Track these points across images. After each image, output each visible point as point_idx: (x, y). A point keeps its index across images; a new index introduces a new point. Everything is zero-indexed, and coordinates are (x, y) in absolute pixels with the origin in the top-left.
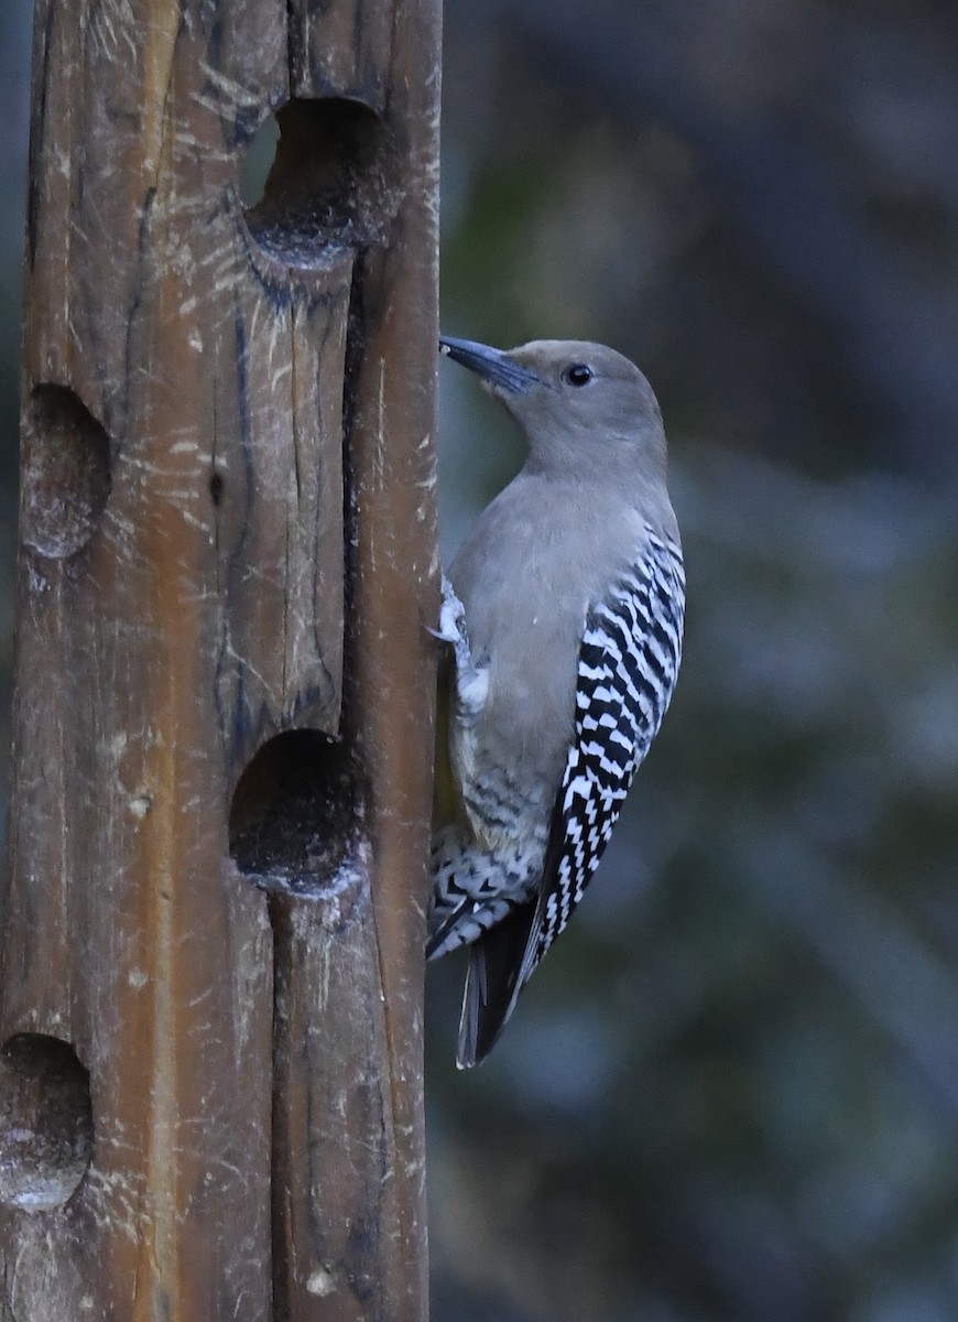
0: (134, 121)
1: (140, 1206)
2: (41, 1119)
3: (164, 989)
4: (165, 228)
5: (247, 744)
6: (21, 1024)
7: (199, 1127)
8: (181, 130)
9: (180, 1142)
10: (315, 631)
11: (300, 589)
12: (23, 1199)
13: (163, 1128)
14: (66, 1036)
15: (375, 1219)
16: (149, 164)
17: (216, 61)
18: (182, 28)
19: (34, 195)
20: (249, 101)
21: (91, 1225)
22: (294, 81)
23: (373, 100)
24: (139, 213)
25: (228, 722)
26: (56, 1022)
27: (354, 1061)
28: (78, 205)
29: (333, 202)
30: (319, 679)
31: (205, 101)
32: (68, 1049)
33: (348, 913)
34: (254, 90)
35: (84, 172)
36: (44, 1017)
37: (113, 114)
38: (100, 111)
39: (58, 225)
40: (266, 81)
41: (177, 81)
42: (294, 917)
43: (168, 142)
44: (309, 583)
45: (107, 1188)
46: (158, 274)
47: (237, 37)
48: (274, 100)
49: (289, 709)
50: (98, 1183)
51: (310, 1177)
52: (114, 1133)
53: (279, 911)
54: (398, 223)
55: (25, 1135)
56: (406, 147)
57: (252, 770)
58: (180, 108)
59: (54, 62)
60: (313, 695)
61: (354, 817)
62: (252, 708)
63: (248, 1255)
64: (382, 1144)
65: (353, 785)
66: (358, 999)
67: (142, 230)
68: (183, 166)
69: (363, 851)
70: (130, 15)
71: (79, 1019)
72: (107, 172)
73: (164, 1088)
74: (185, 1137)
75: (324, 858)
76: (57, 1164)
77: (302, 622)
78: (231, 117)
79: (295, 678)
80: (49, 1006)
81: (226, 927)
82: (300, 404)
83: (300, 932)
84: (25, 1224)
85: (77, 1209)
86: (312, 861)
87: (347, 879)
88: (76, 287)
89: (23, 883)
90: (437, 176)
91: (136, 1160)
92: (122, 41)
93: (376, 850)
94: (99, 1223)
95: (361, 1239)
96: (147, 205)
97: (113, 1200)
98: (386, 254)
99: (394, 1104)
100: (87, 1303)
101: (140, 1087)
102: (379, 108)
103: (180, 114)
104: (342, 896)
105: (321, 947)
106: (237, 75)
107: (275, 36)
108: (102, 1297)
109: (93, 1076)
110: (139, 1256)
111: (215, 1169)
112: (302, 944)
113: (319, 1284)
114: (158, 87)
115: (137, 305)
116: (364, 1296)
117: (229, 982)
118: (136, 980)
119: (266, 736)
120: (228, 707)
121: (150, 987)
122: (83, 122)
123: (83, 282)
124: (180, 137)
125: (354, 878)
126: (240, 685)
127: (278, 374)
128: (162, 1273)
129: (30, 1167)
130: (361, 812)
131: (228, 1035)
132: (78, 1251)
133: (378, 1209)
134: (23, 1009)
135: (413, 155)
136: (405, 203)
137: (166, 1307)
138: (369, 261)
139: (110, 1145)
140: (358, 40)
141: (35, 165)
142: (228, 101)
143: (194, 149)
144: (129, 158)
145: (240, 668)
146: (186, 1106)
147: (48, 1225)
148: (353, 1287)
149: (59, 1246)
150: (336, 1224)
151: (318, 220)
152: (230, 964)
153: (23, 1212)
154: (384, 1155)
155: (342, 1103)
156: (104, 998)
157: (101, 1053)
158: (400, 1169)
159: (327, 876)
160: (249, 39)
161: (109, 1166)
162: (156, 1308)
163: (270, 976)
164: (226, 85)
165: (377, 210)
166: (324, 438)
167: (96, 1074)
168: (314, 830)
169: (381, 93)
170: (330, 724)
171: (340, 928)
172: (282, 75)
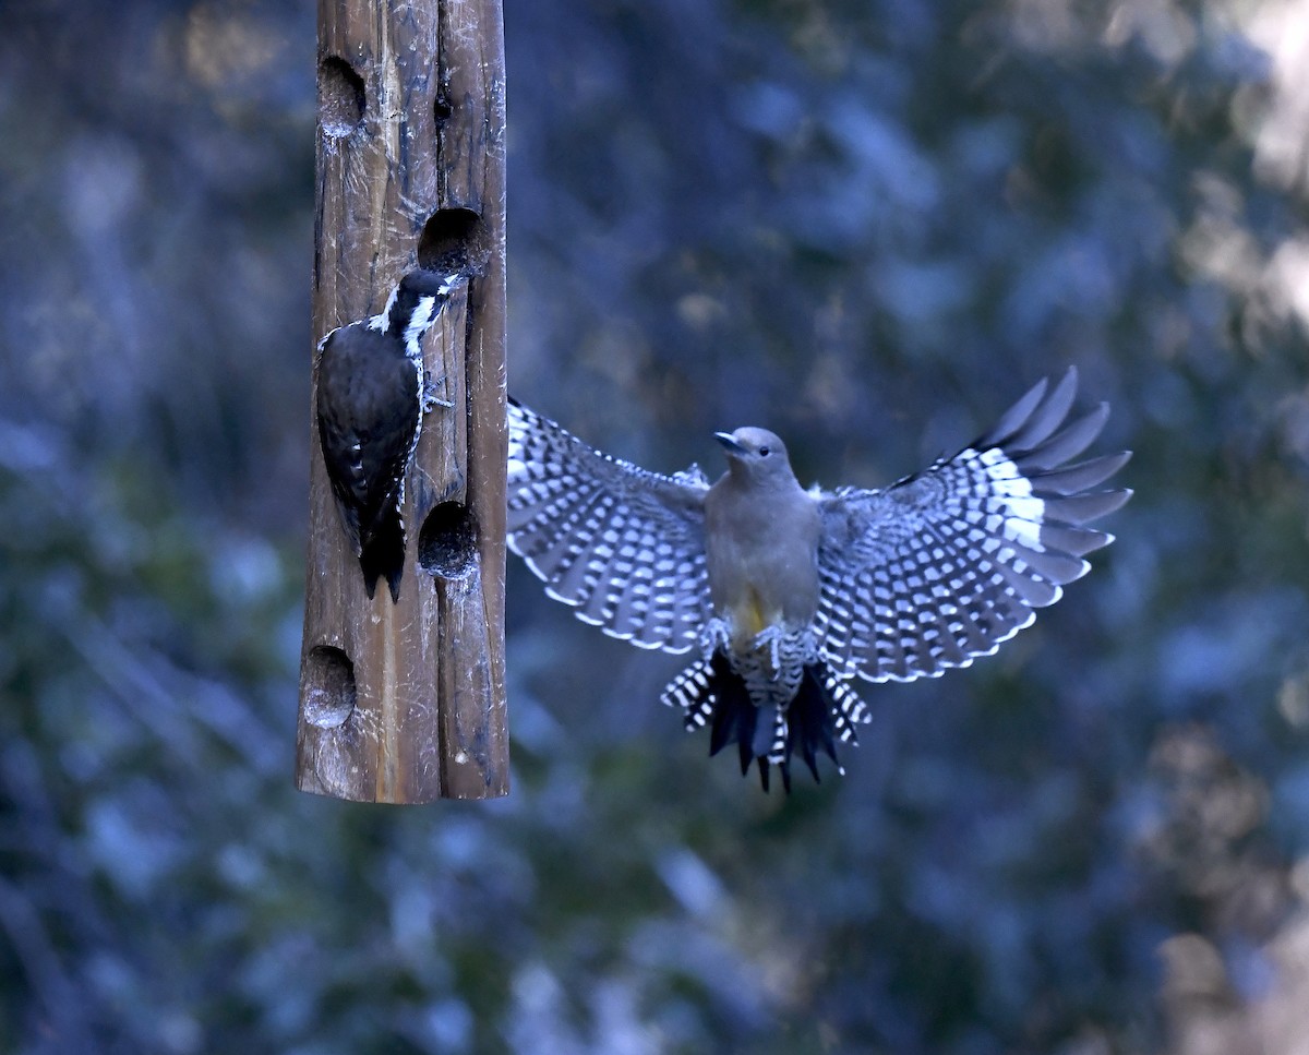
0: (367, 222)
1: (379, 725)
2: (326, 685)
3: (389, 624)
4: (383, 271)
5: (426, 509)
6: (319, 641)
7: (407, 687)
8: (390, 225)
9: (398, 695)
10: (455, 457)
11: (448, 436)
12: (321, 722)
13: (389, 688)
14: (341, 647)
15: (486, 728)
16: (375, 242)
17: (406, 192)
18: (390, 178)
19: (318, 256)
20: (421, 211)
21: (356, 734)
22: (440, 202)
23: (476, 209)
24: (370, 264)
25: (416, 499)
26: (336, 640)
27: (475, 655)
28: (340, 260)
29: (454, 256)
30: (457, 478)
31: (401, 212)
32: (343, 652)
33: (472, 586)
34: (423, 206)
35: (343, 246)
36: (330, 637)
37: (357, 219)
38: (350, 218)
39: (330, 270)
40: (429, 201)
41: (388, 203)
42: (447, 588)
43: (384, 232)
44: (452, 434)
45: (363, 717)
46: (380, 292)
47: (415, 181)
48: (432, 210)
49: (440, 492)
50: (358, 714)
51: (456, 709)
52: (366, 690)
53: (440, 586)
54: (488, 264)
55: (319, 693)
56: (491, 230)
57: (427, 521)
58: (389, 215)
59: (327, 195)
60: (454, 485)
61: (470, 541)
62: (428, 494)
63: (429, 746)
64: (488, 693)
65: (470, 527)
66: (477, 625)
67: (372, 273)
68: (391, 242)
69: (476, 556)
70: (364, 173)
71: (347, 638)
72: (354, 246)
73: (389, 669)
74: (400, 692)
75: (457, 560)
76: (335, 705)
77: (449, 452)
78: (413, 219)
79: (446, 477)
80: (333, 632)
81: (417, 594)
82: (447, 351)
83: (450, 595)
84: (323, 734)
85: (348, 725)
86: (452, 562)
87: (470, 570)
88: (340, 299)
89: (319, 578)
90: (505, 243)
91: (377, 703)
92: (361, 185)
93: (482, 556)
94: (360, 732)
95: (479, 737)
96: (374, 260)
97: (366, 722)
98: (483, 280)
99: (493, 674)
100: (355, 770)
101: (378, 669)
102: (479, 213)
103: (389, 219)
104: (469, 578)
105: (459, 602)
106: (415, 200)
107: (432, 181)
108: (362, 767)
109: (355, 666)
110: (380, 747)
111: (414, 706)
112: (451, 601)
113: (461, 758)
114: (379, 206)
115: (370, 305)
116: (482, 763)
117: (419, 620)
118: (376, 620)
119: (433, 505)
120: (416, 492)
121: (382, 622)
122: (342, 222)
123: (343, 297)
124: (390, 229)
125: (473, 569)
126: (422, 482)
127: (436, 337)
128: (390, 755)
129: (322, 707)
130: (475, 539)
131: (419, 645)
132: (349, 746)
133: (488, 723)
134: (318, 635)
135: (494, 234)
136: (492, 256)
137: (392, 771)
138: (475, 283)
139: (364, 696)
140: (470, 182)
141: (318, 243)
142: (412, 211)
143: (396, 234)
144: (365, 238)
145: (422, 474)
146: (400, 677)
147: (334, 734)
148: (477, 759)
149: (339, 744)
150: (468, 731)
151: (448, 265)
152: (419, 611)
153: (322, 728)
154: (489, 697)
155: (470, 673)
156: (360, 627)
157: (359, 655)
158: (497, 704)
159: (460, 569)
160: (420, 182)
161: (364, 707)
162: (388, 772)
163: (437, 616)
164: (411, 204)
165: (477, 259)
166: (457, 367)
167: (357, 664)
168: (451, 547)
169: (479, 205)
170: (461, 498)
171: (468, 593)
172: (435, 199)
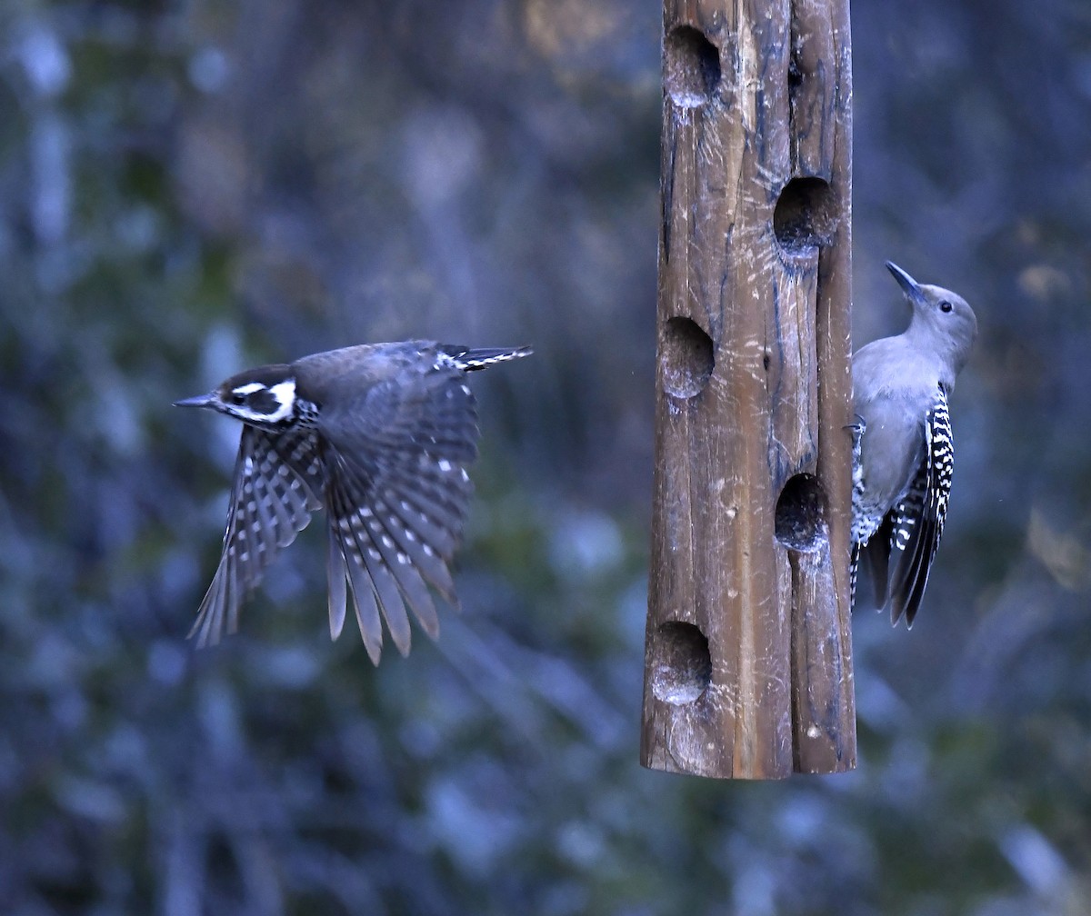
0: (722, 192)
1: (736, 700)
2: (672, 661)
3: (746, 598)
4: (740, 241)
5: (782, 481)
6: (669, 617)
7: (765, 661)
8: (746, 195)
9: (756, 669)
10: (809, 427)
11: (802, 409)
12: (671, 699)
13: (747, 663)
14: (694, 622)
15: (836, 701)
16: (730, 212)
17: (762, 161)
18: (746, 147)
19: (667, 230)
20: (776, 180)
21: (711, 710)
22: (793, 169)
23: (827, 177)
24: (726, 235)
25: (773, 472)
26: (689, 616)
27: (827, 628)
28: (692, 232)
29: (798, 226)
30: (810, 449)
31: (758, 182)
32: (696, 628)
33: (823, 559)
34: (779, 175)
35: (694, 219)
36: (682, 613)
37: (712, 189)
38: (705, 188)
39: (681, 243)
40: (783, 171)
41: (744, 173)
42: (800, 561)
43: (740, 201)
44: (806, 404)
45: (719, 692)
46: (736, 263)
47: (772, 150)
48: (786, 179)
49: (797, 464)
50: (714, 690)
51: (808, 683)
52: (722, 666)
53: (793, 558)
54: (837, 234)
55: (666, 669)
56: (840, 199)
57: (784, 492)
58: (745, 185)
59: (678, 166)
60: (808, 456)
61: (817, 513)
62: (784, 465)
63: (786, 721)
64: (839, 666)
65: (816, 499)
66: (828, 598)
67: (727, 243)
68: (748, 212)
69: (825, 528)
70: (719, 143)
71: (701, 612)
72: (708, 217)
73: (747, 644)
74: (758, 666)
75: (804, 532)
76: (682, 682)
77: (803, 423)
78: (769, 188)
79: (800, 449)
80: (684, 608)
81: (775, 566)
82: (801, 321)
83: (803, 568)
84: (675, 711)
85: (702, 702)
86: (798, 535)
87: (821, 542)
88: (692, 270)
89: (669, 552)
90: (851, 212)
91: (734, 678)
92: (715, 155)
93: (831, 528)
94: (716, 709)
95: (830, 710)
96: (729, 231)
97: (723, 698)
98: (831, 249)
99: (843, 647)
100: (711, 747)
101: (735, 643)
102: (829, 181)
103: (746, 189)
104: (821, 550)
105: (812, 574)
106: (771, 168)
107: (786, 150)
108: (719, 743)
109: (710, 641)
110: (737, 723)
111: (772, 681)
112: (804, 574)
113: (813, 733)
114: (734, 174)
115: (725, 277)
116: (833, 737)
117: (777, 592)
118: (732, 594)
119: (788, 478)
120: (773, 464)
121: (739, 597)
122: (695, 192)
123: (697, 270)
124: (746, 199)
125: (824, 541)
126: (778, 454)
127: (791, 308)
128: (748, 729)
129: (671, 684)
130: (822, 511)
131: (776, 617)
132: (704, 723)
133: (838, 696)
134: (670, 610)
135: (843, 202)
136: (840, 225)
137: (750, 745)
138: (823, 252)
139: (720, 671)
140: (821, 149)
141: (666, 213)
142: (768, 180)
143: (754, 204)
144: (719, 210)
145: (778, 446)
146: (759, 651)
147: (687, 711)
148: (829, 733)
149: (693, 721)
150: (820, 706)
151: (791, 234)
152: (776, 585)
153: (674, 706)
154: (839, 670)
155: (822, 647)
156: (715, 603)
157: (714, 630)
158: (846, 677)
159: (809, 541)
160: (776, 151)
161: (720, 682)
162: (745, 748)
163: (790, 590)
164: (767, 174)
165: (825, 229)
166: (808, 336)
167: (712, 639)
168: (795, 521)
169: (830, 174)
170: (813, 471)
171: (820, 565)
172: (789, 168)
